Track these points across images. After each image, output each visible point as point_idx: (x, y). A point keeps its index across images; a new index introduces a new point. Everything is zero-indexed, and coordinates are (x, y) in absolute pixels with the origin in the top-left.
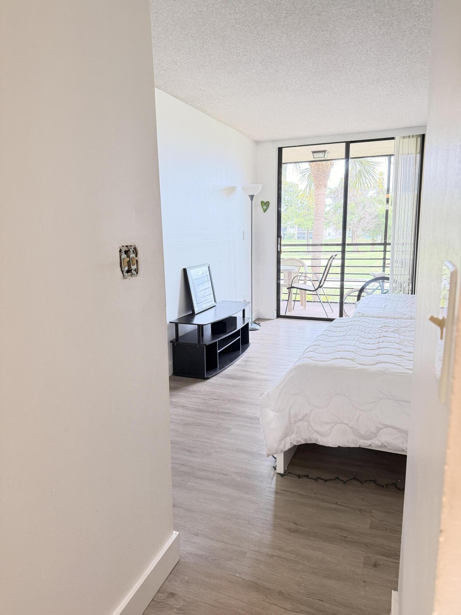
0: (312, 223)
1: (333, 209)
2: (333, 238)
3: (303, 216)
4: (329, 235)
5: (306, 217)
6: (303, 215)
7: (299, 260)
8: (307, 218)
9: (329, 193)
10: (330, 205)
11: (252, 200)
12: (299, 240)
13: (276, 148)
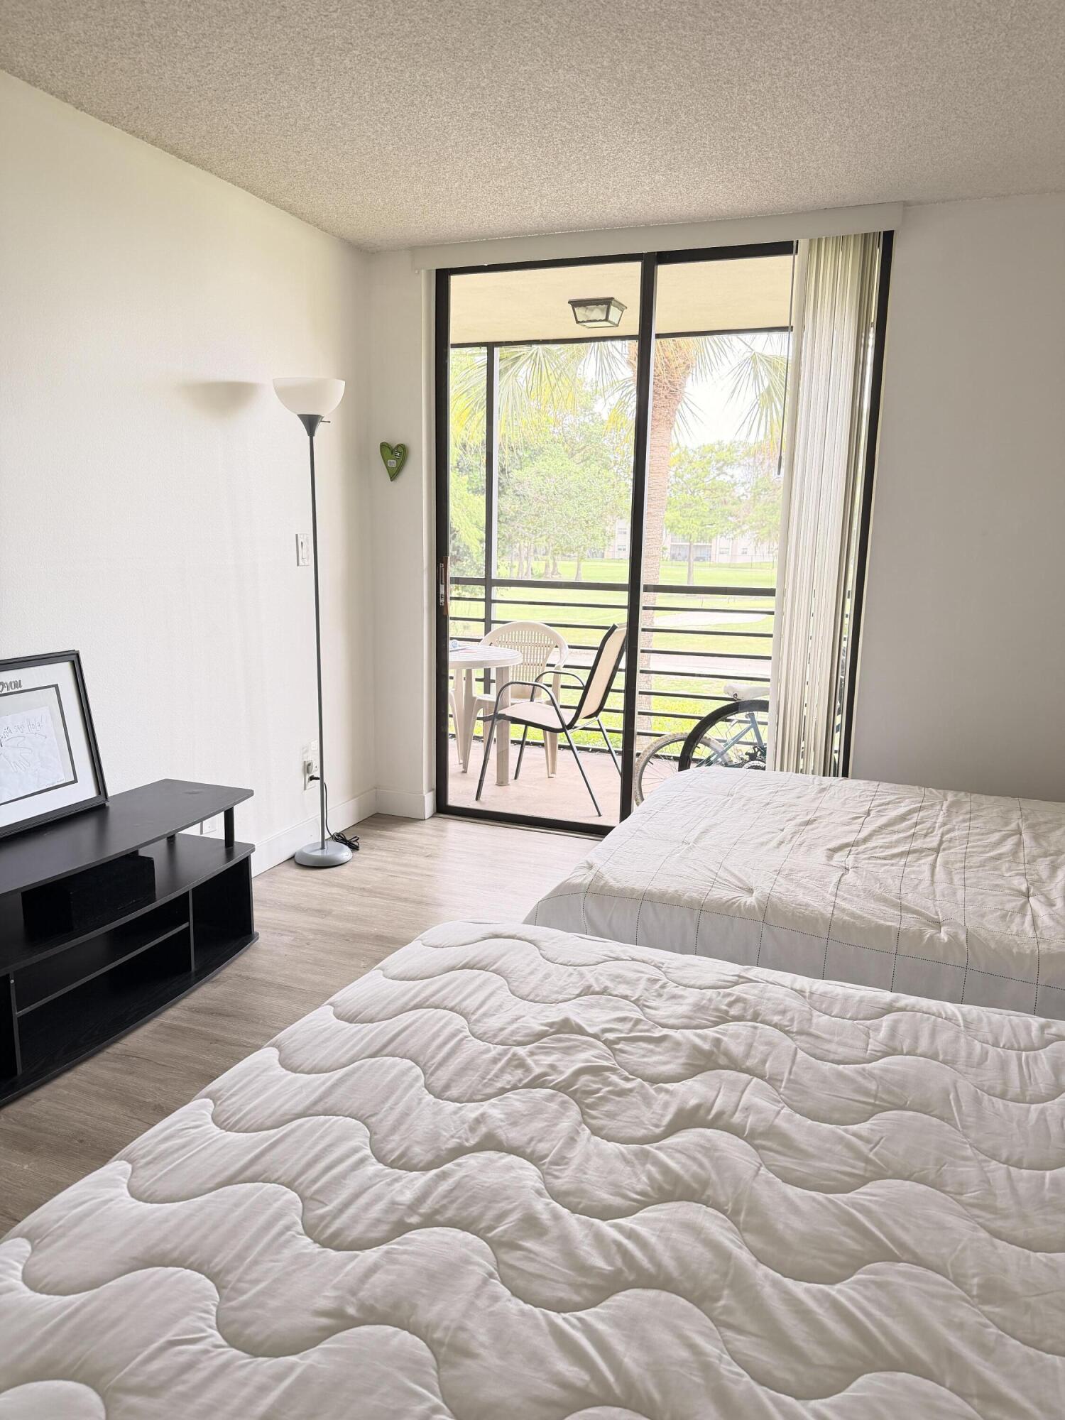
0: (699, 523)
1: (751, 492)
2: (754, 561)
3: (679, 506)
4: (743, 553)
5: (687, 510)
6: (680, 503)
7: (543, 629)
8: (690, 511)
9: (743, 455)
10: (745, 483)
11: (311, 433)
12: (674, 561)
13: (429, 272)
